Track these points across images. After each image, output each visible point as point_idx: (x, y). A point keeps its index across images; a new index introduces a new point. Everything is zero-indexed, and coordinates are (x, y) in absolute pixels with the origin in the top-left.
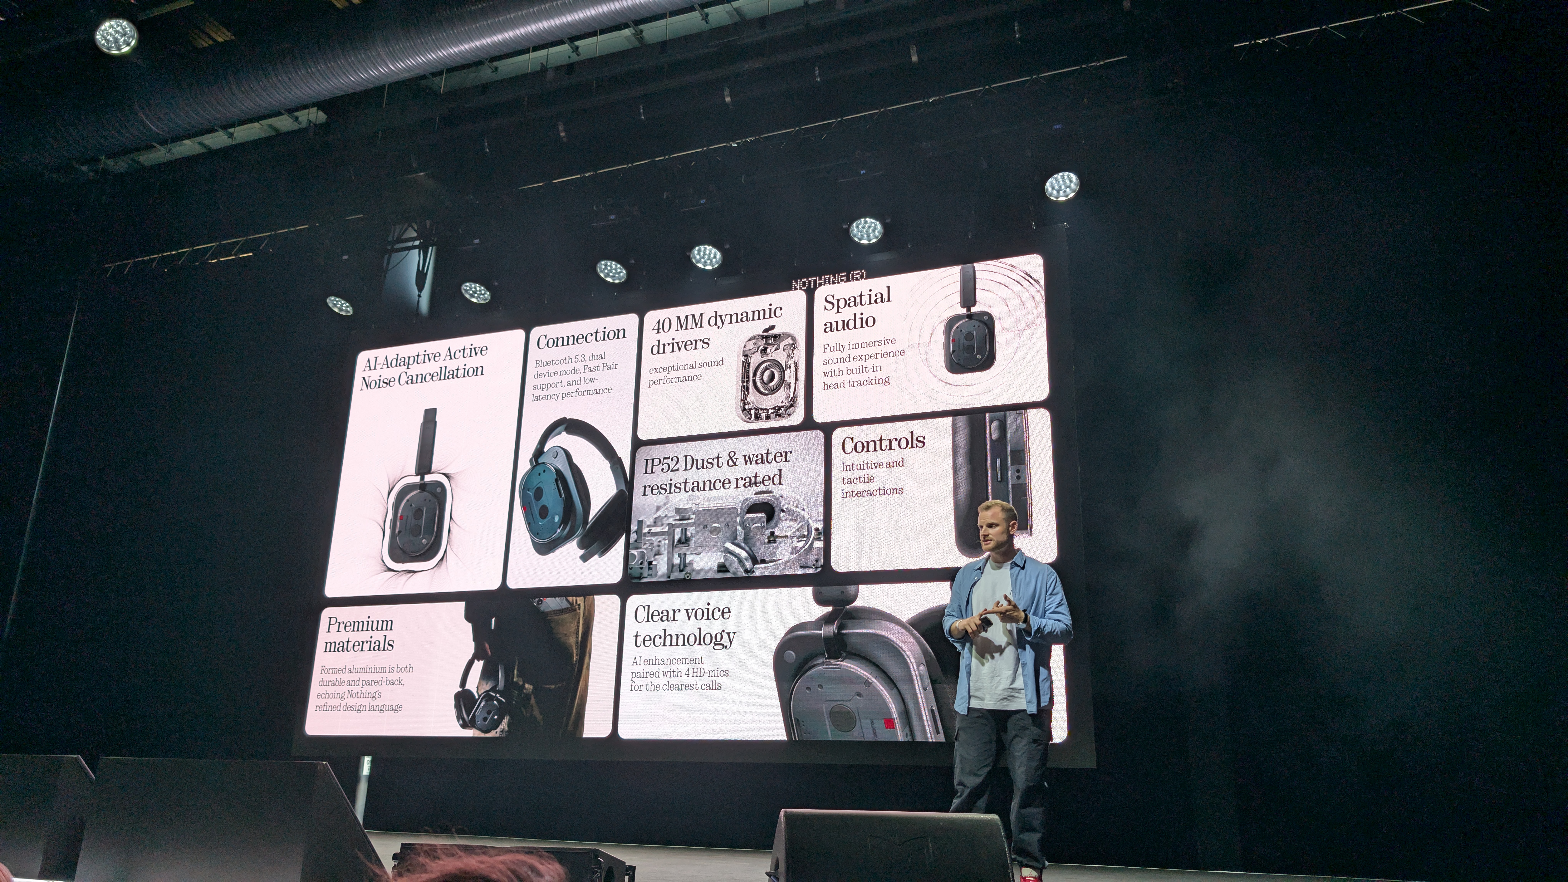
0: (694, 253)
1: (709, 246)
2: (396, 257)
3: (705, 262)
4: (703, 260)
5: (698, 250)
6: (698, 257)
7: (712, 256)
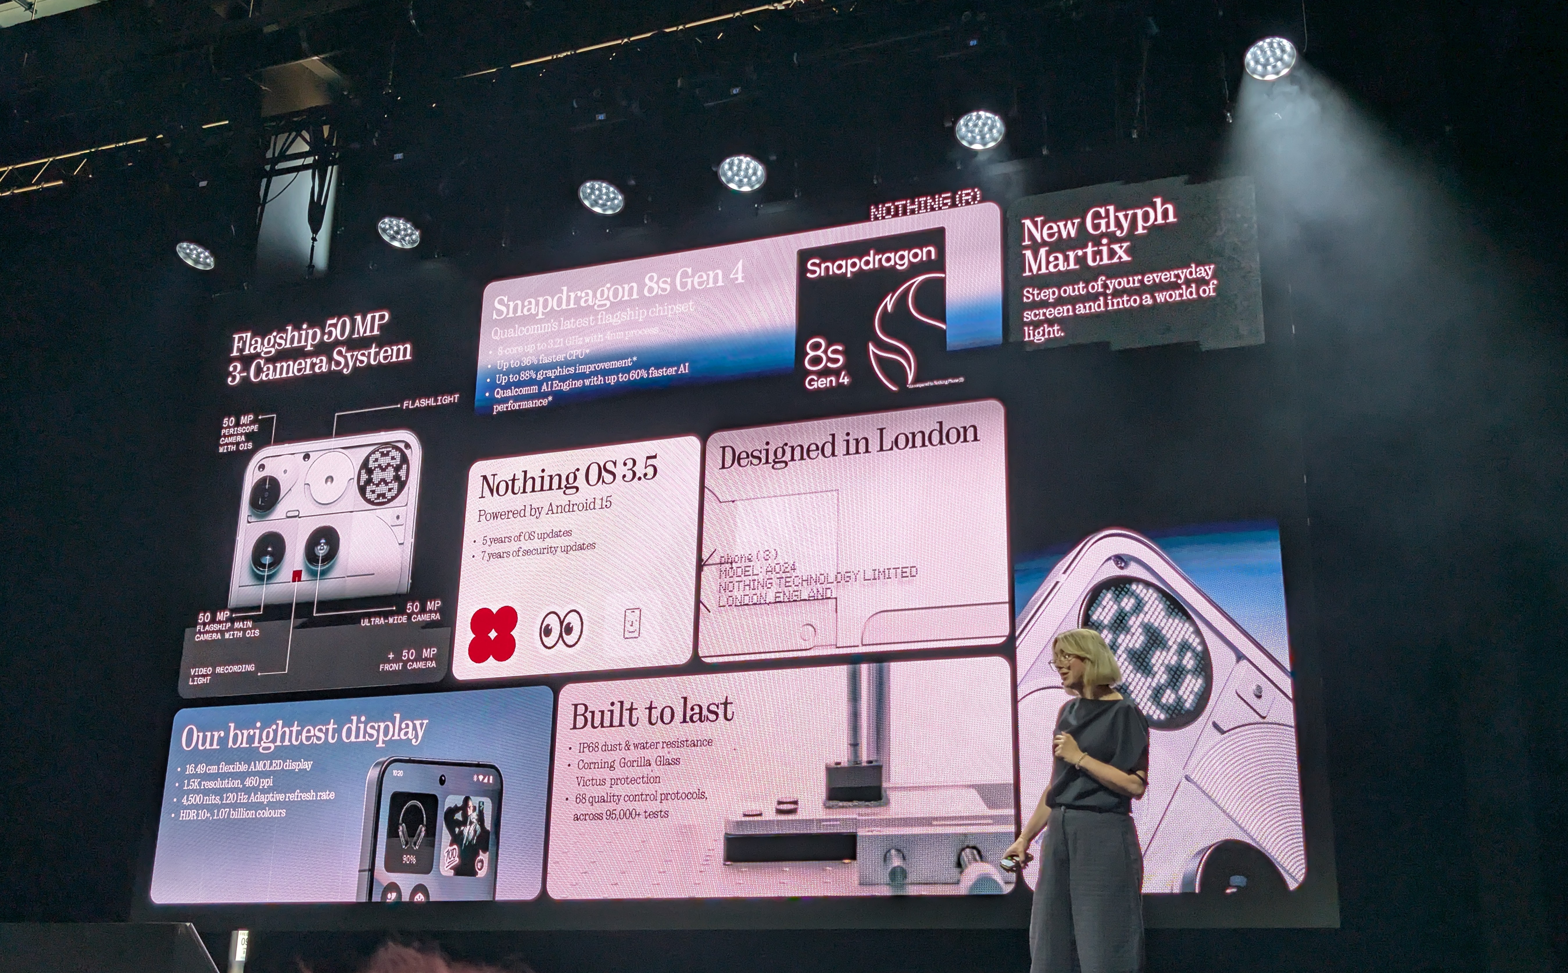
0: (723, 167)
1: (745, 157)
2: (278, 182)
3: (741, 181)
4: (737, 178)
5: (729, 163)
6: (730, 174)
7: (751, 171)
